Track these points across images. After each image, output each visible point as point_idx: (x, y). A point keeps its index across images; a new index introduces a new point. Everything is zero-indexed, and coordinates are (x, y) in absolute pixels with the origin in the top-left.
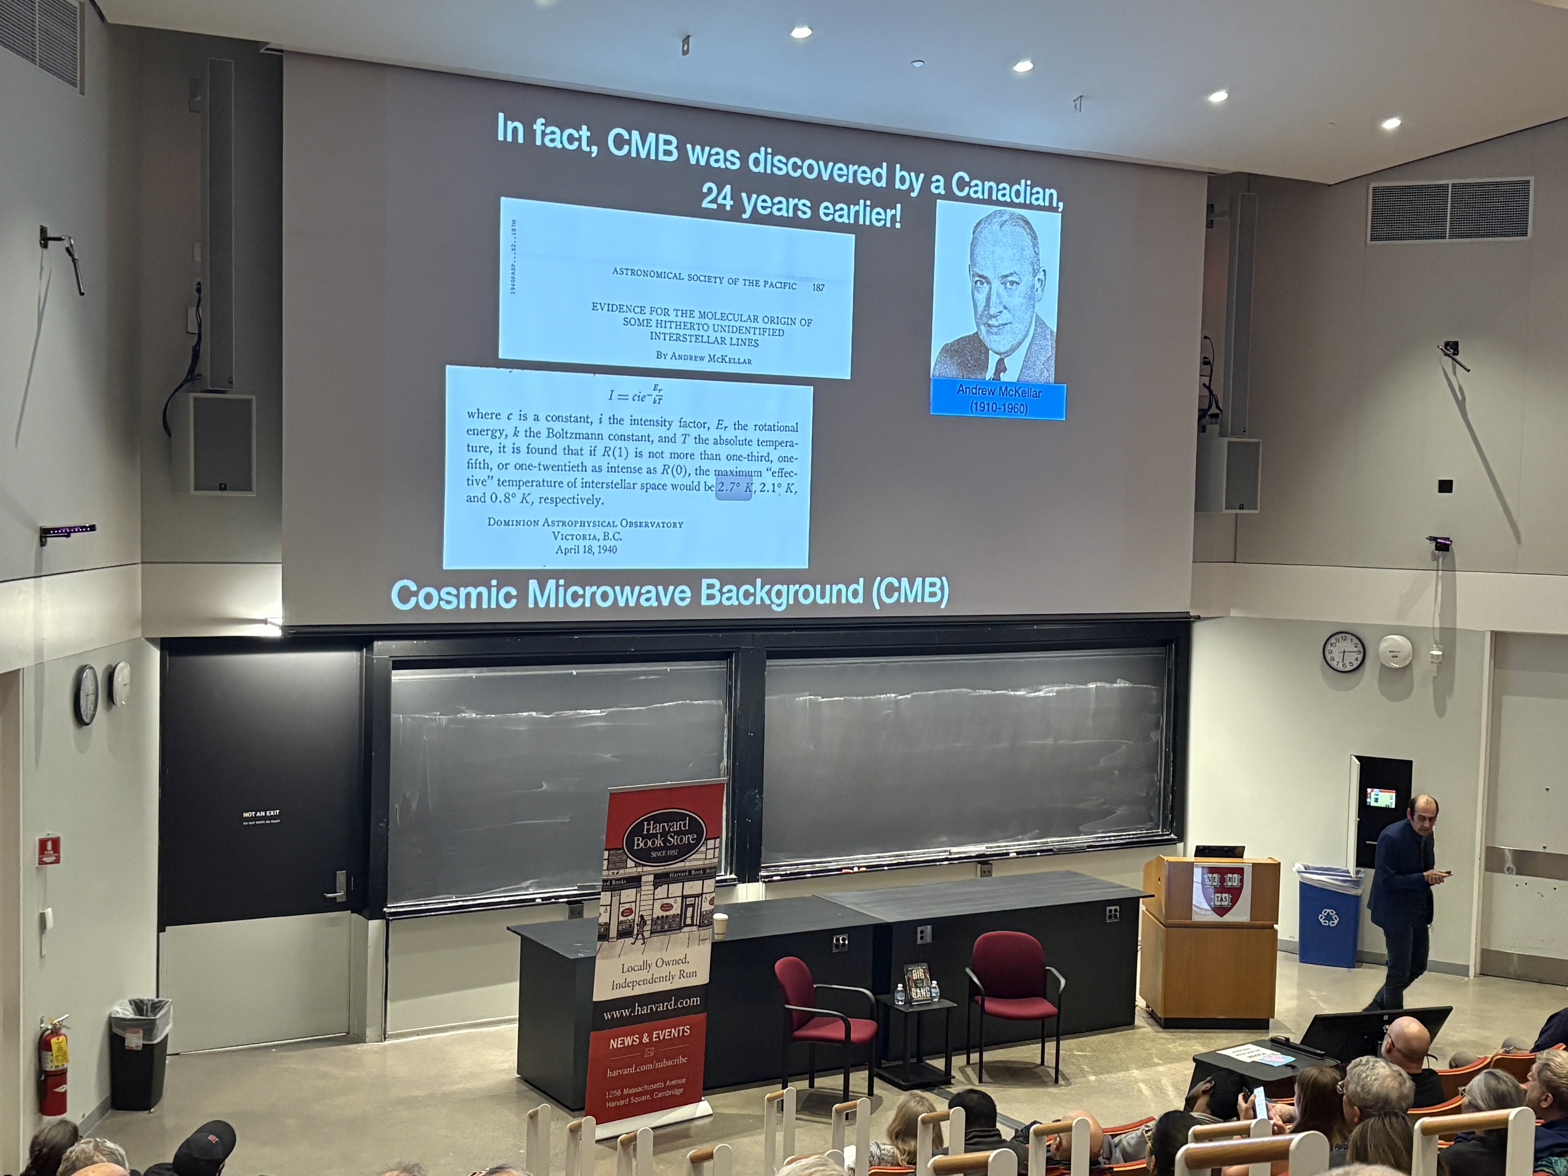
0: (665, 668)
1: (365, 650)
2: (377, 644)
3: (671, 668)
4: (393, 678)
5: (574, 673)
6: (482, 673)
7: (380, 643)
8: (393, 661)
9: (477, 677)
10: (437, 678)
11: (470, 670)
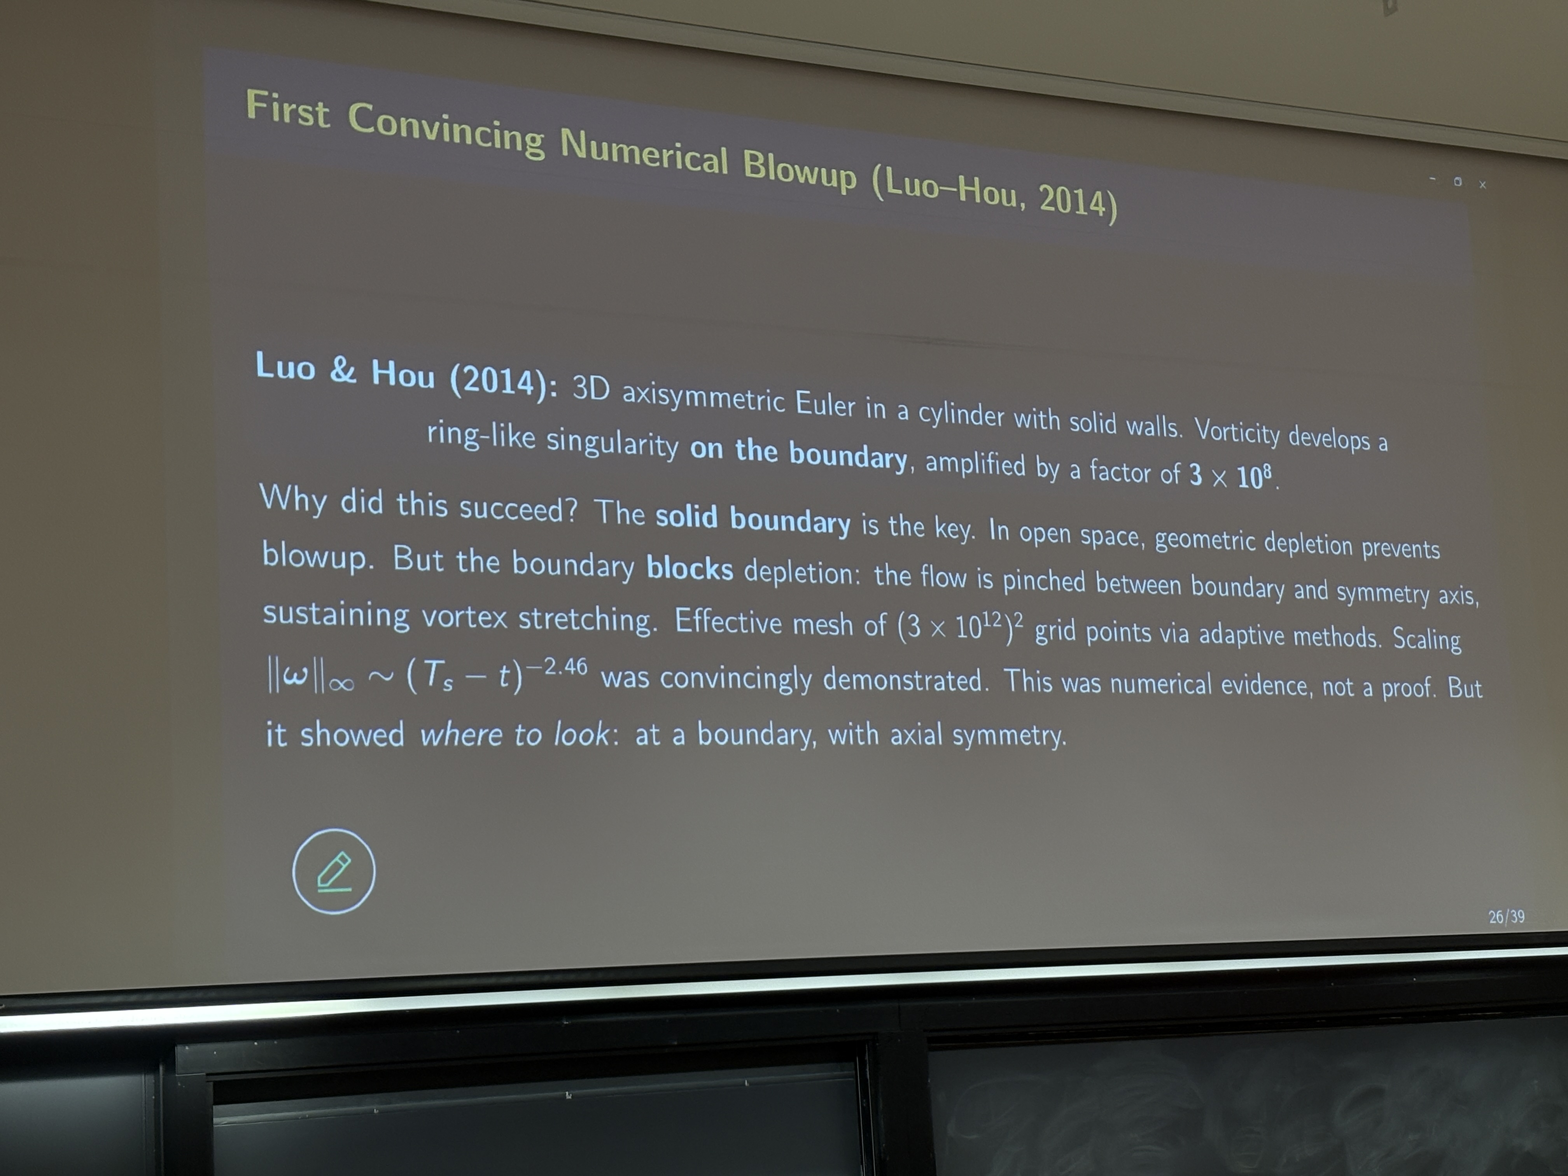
0: (740, 1080)
1: (161, 1068)
2: (183, 1051)
3: (752, 1079)
4: (215, 1120)
5: (568, 1097)
6: (390, 1103)
7: (187, 1048)
8: (216, 1084)
9: (379, 1113)
10: (304, 1118)
11: (367, 1097)
